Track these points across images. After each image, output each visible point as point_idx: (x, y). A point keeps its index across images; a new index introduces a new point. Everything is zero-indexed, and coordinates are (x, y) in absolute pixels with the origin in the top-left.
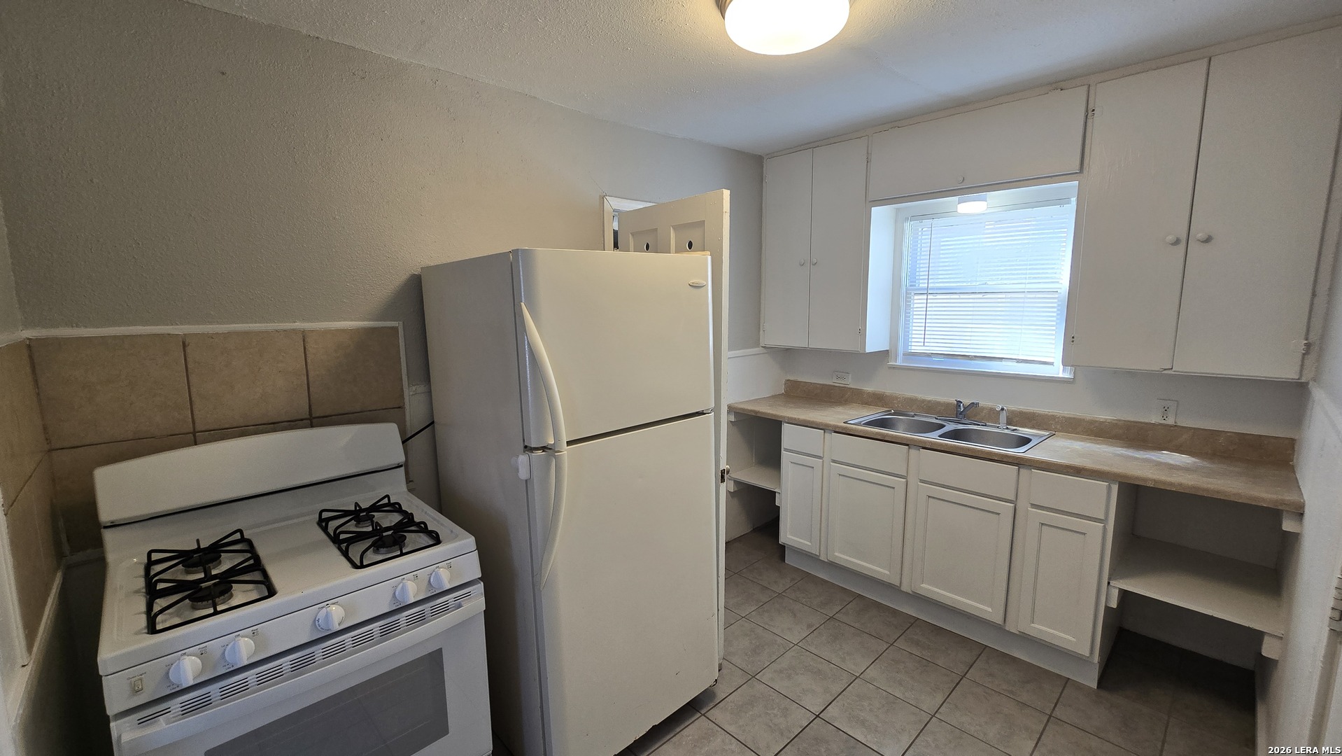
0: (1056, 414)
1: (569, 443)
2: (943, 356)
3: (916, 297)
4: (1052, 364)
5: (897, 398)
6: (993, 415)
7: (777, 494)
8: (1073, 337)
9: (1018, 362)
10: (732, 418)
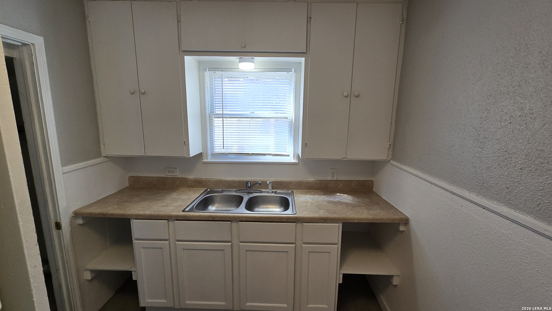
0: (292, 181)
2: (235, 155)
3: (215, 119)
4: (288, 156)
5: (210, 181)
6: (263, 185)
7: (133, 273)
8: (306, 144)
9: (273, 156)
10: (80, 221)
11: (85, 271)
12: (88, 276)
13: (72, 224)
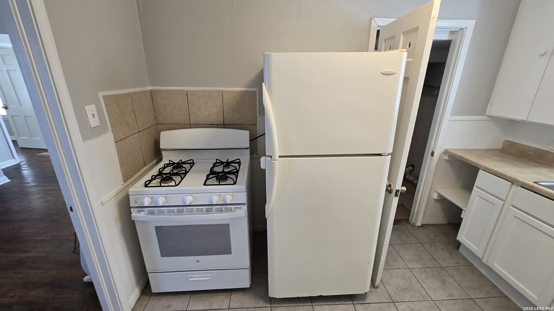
1: (280, 157)
7: (463, 211)
10: (446, 157)
11: (436, 192)
12: (435, 196)
13: (440, 157)
